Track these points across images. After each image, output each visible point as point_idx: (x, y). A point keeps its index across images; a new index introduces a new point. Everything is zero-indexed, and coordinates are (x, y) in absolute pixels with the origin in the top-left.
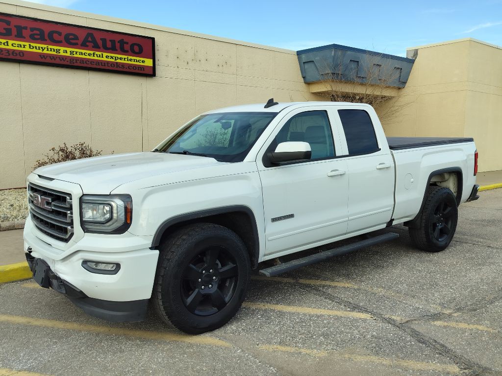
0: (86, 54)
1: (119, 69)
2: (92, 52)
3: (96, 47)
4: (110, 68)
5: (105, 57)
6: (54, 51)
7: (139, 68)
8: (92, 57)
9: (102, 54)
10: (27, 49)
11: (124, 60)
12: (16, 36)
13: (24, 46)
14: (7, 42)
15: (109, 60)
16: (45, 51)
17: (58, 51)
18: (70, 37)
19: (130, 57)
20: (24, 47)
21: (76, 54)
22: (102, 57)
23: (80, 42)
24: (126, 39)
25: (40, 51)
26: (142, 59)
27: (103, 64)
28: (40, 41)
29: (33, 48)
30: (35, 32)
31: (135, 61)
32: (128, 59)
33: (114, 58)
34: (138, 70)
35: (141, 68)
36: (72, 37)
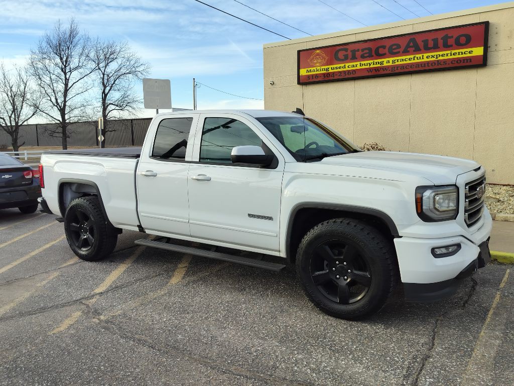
0: (406, 60)
1: (440, 67)
2: (412, 56)
3: (417, 50)
4: (431, 67)
5: (425, 57)
6: (379, 64)
7: (464, 60)
8: (412, 61)
9: (423, 56)
10: (359, 67)
11: (447, 56)
12: (351, 59)
13: (356, 65)
14: (345, 65)
15: (430, 59)
16: (372, 66)
17: (382, 63)
18: (394, 47)
19: (453, 52)
21: (398, 61)
22: (423, 58)
23: (401, 50)
24: (450, 33)
25: (368, 67)
26: (469, 50)
27: (423, 66)
28: (368, 58)
29: (363, 65)
30: (365, 52)
31: (460, 53)
32: (451, 54)
33: (435, 56)
34: (464, 62)
35: (467, 60)
36: (395, 47)
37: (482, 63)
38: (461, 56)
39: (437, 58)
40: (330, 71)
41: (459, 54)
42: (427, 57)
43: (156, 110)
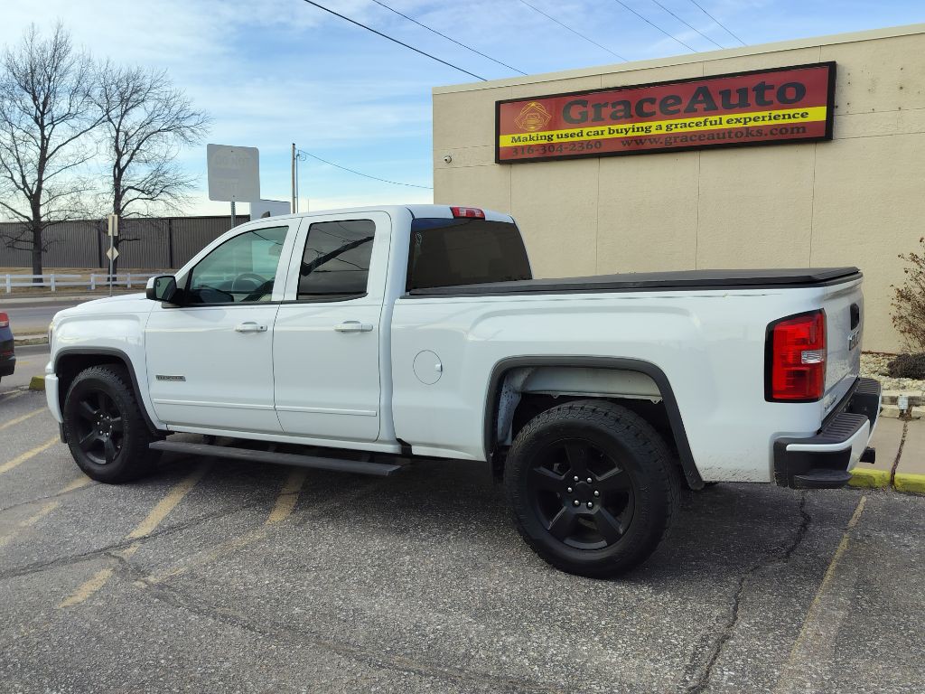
0: (692, 125)
1: (750, 139)
2: (702, 119)
3: (710, 109)
4: (735, 140)
5: (726, 121)
6: (642, 130)
7: (793, 129)
8: (702, 128)
9: (721, 119)
10: (606, 136)
11: (763, 120)
12: (593, 120)
13: (602, 132)
14: (582, 132)
15: (733, 125)
16: (630, 134)
17: (648, 129)
18: (669, 102)
19: (774, 113)
20: (602, 134)
21: (676, 127)
22: (721, 124)
23: (683, 107)
24: (769, 80)
25: (623, 135)
26: (801, 111)
27: (721, 136)
28: (624, 119)
29: (614, 132)
30: (618, 107)
31: (787, 117)
32: (770, 117)
33: (742, 121)
34: (792, 133)
35: (798, 128)
36: (672, 101)
37: (824, 134)
38: (787, 121)
39: (745, 123)
40: (555, 140)
41: (784, 118)
42: (728, 122)
43: (229, 203)
